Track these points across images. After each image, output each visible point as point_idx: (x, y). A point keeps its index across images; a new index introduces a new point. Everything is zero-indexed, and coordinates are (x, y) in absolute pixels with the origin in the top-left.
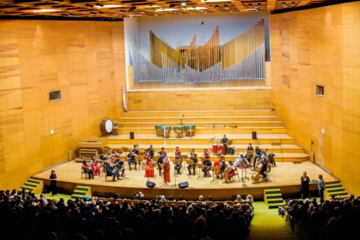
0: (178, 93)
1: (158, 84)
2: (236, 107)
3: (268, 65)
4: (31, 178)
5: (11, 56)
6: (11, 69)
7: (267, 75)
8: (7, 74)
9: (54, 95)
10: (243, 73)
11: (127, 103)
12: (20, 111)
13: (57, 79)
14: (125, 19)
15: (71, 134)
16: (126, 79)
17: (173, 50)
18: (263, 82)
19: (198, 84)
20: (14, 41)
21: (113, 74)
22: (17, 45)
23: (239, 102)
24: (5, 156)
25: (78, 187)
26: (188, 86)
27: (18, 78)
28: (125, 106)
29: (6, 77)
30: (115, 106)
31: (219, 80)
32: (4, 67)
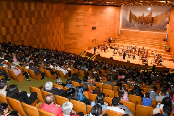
0: (135, 32)
1: (130, 28)
2: (154, 39)
3: (168, 25)
4: (84, 51)
5: (81, 16)
6: (81, 19)
7: (167, 29)
8: (79, 21)
9: (94, 28)
10: (159, 28)
11: (120, 33)
12: (82, 32)
13: (95, 24)
14: (121, 6)
15: (99, 40)
16: (119, 25)
17: (137, 17)
18: (165, 32)
19: (142, 30)
20: (82, 11)
21: (115, 23)
22: (83, 12)
23: (155, 37)
24: (77, 44)
25: (93, 55)
26: (139, 30)
27: (83, 22)
28: (119, 34)
29: (79, 22)
30: (115, 34)
31: (149, 29)
32: (79, 19)
